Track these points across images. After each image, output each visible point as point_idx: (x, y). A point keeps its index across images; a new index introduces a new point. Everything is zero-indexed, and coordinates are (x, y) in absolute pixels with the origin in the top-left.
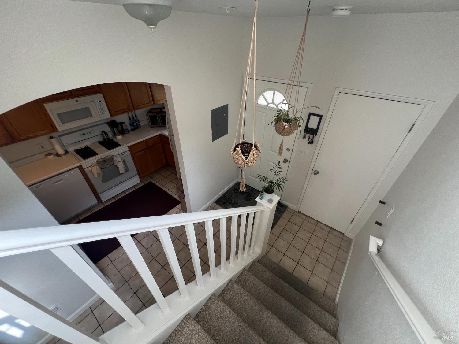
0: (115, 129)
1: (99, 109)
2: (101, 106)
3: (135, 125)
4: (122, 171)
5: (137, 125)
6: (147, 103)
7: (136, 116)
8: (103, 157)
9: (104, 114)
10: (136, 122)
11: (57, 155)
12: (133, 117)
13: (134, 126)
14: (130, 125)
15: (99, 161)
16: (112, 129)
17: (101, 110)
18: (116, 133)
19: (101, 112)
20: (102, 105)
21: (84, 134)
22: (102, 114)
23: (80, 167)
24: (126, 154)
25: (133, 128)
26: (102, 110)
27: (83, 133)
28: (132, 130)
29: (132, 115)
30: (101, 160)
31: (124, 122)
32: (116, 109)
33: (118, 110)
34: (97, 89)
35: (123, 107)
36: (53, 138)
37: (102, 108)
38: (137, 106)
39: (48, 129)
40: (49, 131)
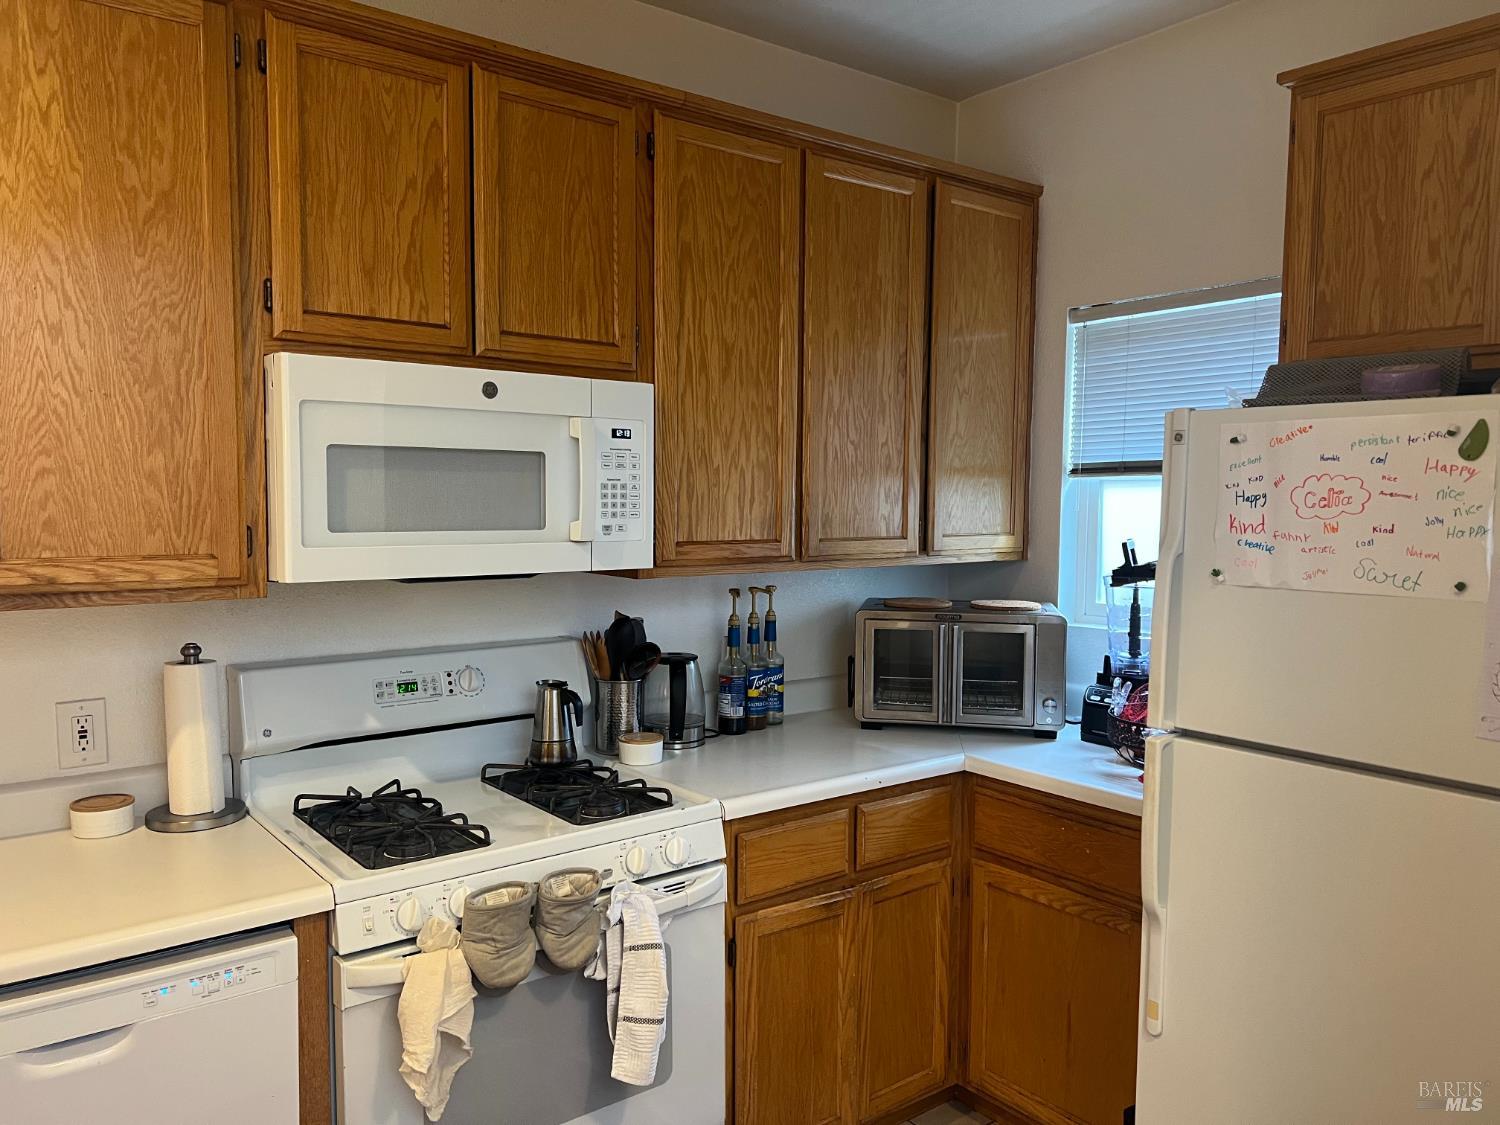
1: (605, 486)
2: (620, 466)
3: (753, 693)
5: (765, 696)
6: (884, 534)
7: (770, 630)
8: (530, 874)
9: (621, 528)
10: (767, 672)
11: (159, 818)
12: (753, 634)
13: (747, 703)
15: (491, 900)
17: (615, 497)
18: (624, 720)
19: (610, 510)
20: (628, 462)
21: (408, 687)
22: (607, 528)
23: (312, 931)
24: (697, 887)
25: (739, 713)
26: (619, 501)
27: (408, 677)
28: (726, 727)
29: (754, 617)
30: (504, 897)
31: (694, 658)
32: (697, 525)
33: (704, 539)
34: (627, 354)
35: (738, 524)
36: (198, 662)
37: (623, 487)
38: (821, 540)
39: (213, 557)
40: (214, 572)
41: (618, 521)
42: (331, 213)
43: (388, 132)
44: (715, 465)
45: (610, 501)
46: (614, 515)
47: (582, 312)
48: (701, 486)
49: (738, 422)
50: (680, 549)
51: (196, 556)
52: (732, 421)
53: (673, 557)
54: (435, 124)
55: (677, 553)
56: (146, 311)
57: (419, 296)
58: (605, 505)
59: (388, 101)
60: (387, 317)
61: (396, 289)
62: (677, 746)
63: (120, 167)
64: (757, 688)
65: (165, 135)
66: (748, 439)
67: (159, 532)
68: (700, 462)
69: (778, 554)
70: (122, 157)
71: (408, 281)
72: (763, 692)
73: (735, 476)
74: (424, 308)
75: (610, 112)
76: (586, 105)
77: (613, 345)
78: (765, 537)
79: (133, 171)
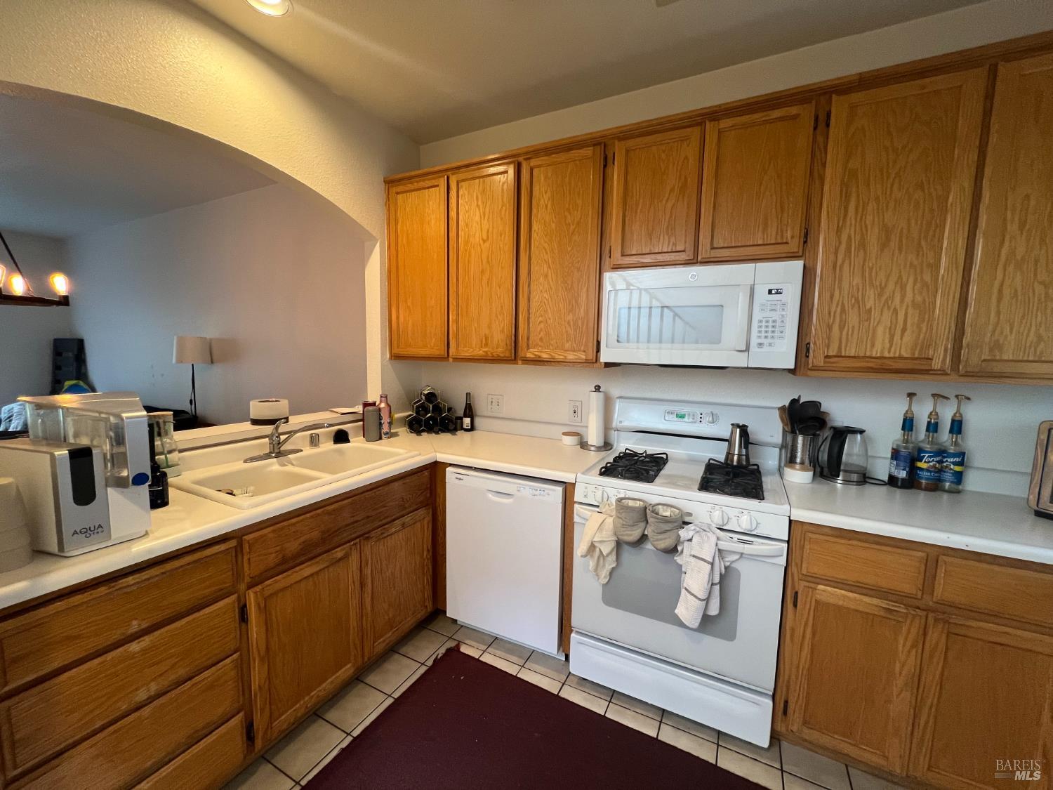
0: (800, 439)
1: (761, 321)
2: (772, 310)
3: (924, 466)
4: (688, 610)
5: (939, 471)
7: (957, 426)
9: (770, 345)
10: (943, 454)
11: (583, 445)
12: (933, 427)
13: (913, 470)
14: (896, 454)
16: (789, 438)
17: (767, 327)
18: (798, 460)
19: (763, 335)
21: (681, 416)
22: (761, 345)
23: (568, 489)
24: (759, 547)
25: (903, 474)
26: (770, 329)
27: (682, 412)
28: (892, 481)
29: (934, 414)
30: (637, 504)
31: (862, 432)
32: (846, 346)
33: (852, 354)
34: (794, 246)
35: (887, 345)
36: (599, 391)
37: (774, 321)
38: (984, 360)
39: (584, 351)
40: (584, 357)
41: (769, 340)
42: (636, 212)
43: (663, 170)
44: (868, 307)
45: (763, 329)
46: (766, 337)
47: (765, 229)
48: (853, 319)
49: (894, 278)
50: (828, 360)
51: (579, 350)
52: (888, 277)
53: (822, 364)
54: (686, 158)
55: (825, 362)
56: (570, 265)
57: (673, 240)
58: (760, 332)
59: (663, 156)
60: (657, 251)
61: (662, 238)
62: (839, 481)
63: (565, 217)
64: (925, 462)
65: (579, 202)
66: (903, 288)
67: (570, 343)
68: (853, 306)
69: (929, 368)
70: (567, 213)
71: (668, 234)
72: (934, 466)
73: (887, 316)
74: (675, 244)
75: (794, 110)
76: (776, 114)
77: (787, 243)
78: (916, 356)
79: (569, 217)
